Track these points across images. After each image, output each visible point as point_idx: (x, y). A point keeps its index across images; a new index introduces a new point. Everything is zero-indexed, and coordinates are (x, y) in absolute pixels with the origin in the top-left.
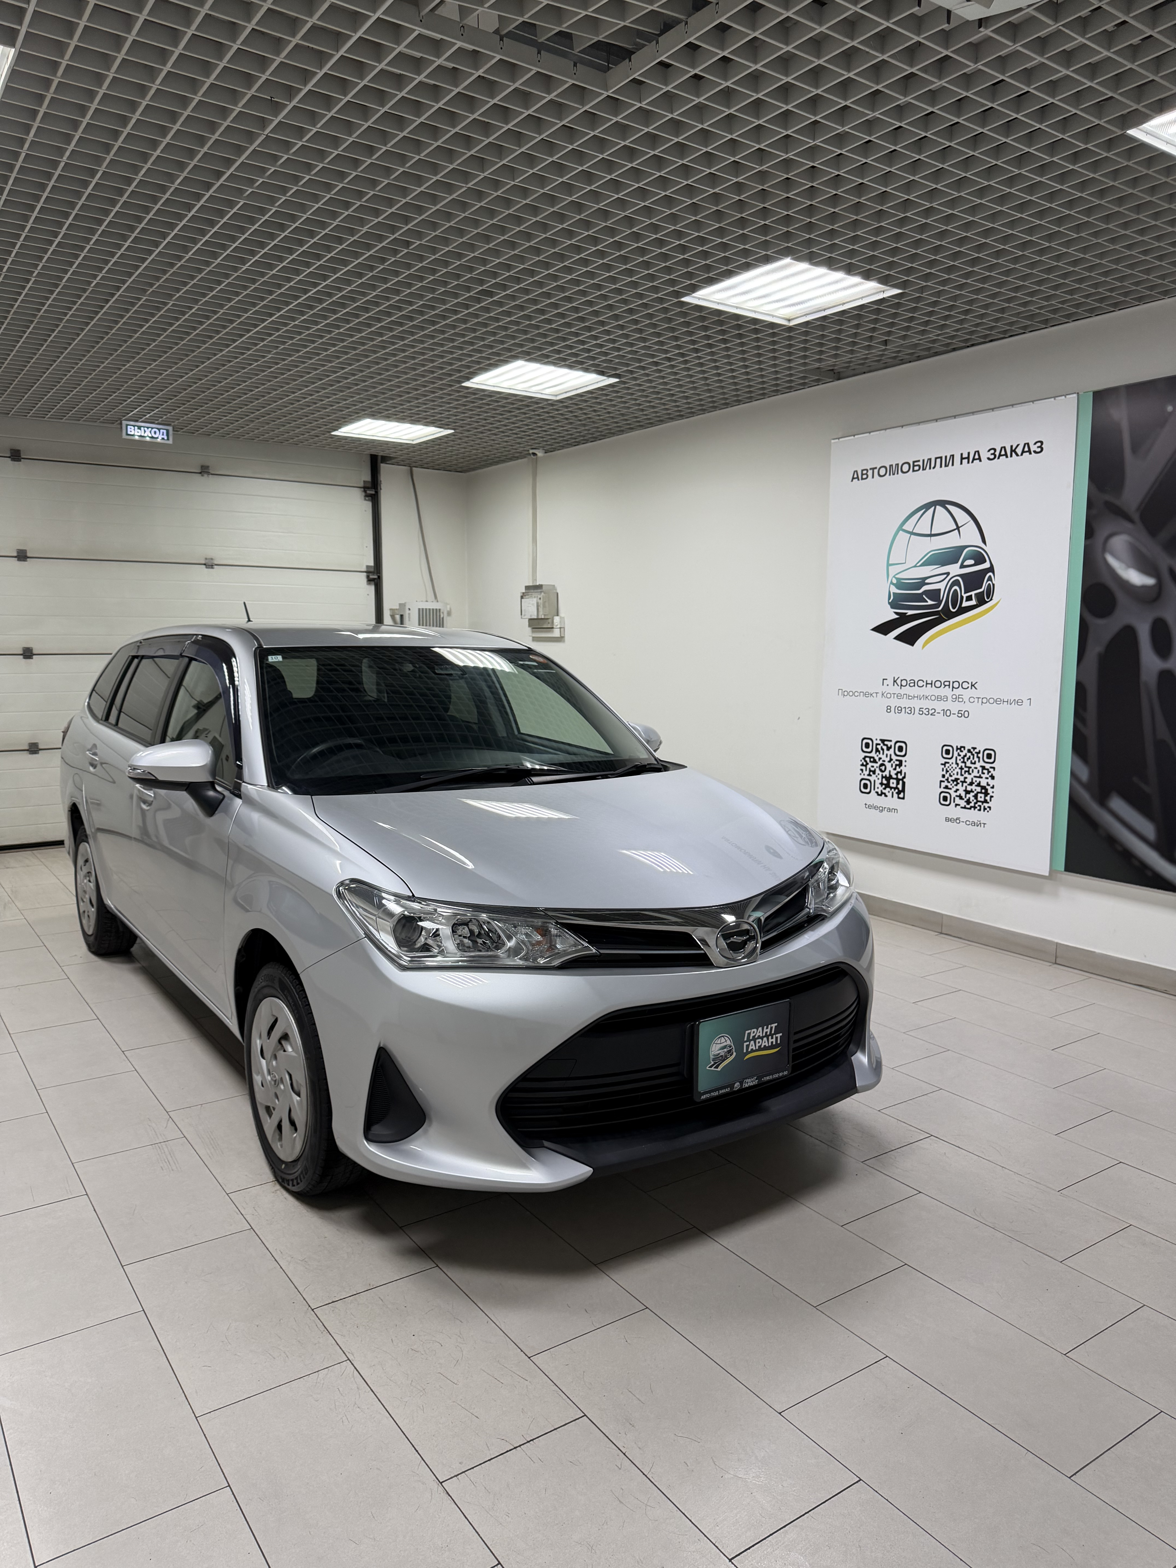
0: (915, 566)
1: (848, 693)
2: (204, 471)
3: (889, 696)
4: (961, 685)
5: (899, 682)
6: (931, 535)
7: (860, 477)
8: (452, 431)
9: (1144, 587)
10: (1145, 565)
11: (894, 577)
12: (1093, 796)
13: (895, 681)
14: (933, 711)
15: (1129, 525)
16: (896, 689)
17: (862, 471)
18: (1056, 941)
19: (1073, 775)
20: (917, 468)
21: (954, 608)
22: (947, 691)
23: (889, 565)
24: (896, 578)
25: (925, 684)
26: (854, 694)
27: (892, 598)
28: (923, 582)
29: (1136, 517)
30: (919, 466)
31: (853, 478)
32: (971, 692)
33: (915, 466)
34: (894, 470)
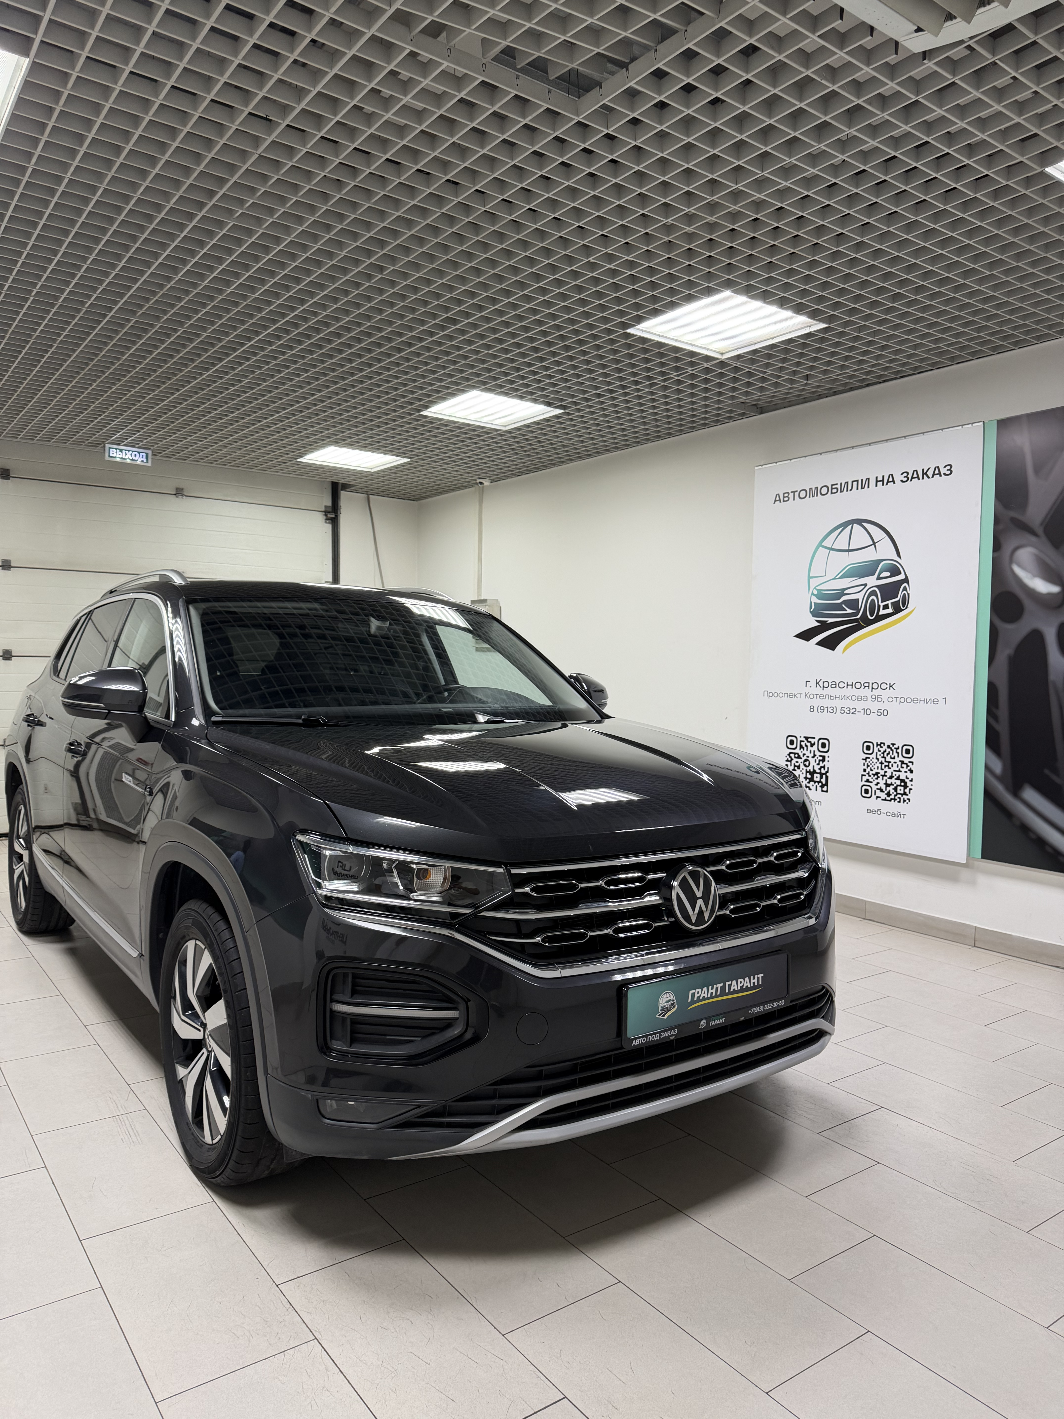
0: (835, 579)
1: (773, 695)
2: (179, 492)
3: (812, 696)
4: (879, 686)
5: (821, 683)
6: (849, 551)
7: (782, 500)
8: (407, 460)
9: (1049, 594)
10: (1049, 574)
11: (815, 588)
12: (1007, 788)
13: (817, 683)
14: (854, 710)
15: (1033, 539)
16: (819, 690)
17: (784, 494)
18: (975, 925)
19: (987, 768)
20: (834, 491)
21: (872, 616)
22: (867, 692)
23: (809, 578)
24: (817, 589)
25: (846, 685)
26: (778, 695)
27: (813, 607)
28: (842, 592)
29: (1040, 531)
30: (837, 488)
31: (776, 501)
32: (889, 692)
33: (833, 489)
34: (814, 492)
